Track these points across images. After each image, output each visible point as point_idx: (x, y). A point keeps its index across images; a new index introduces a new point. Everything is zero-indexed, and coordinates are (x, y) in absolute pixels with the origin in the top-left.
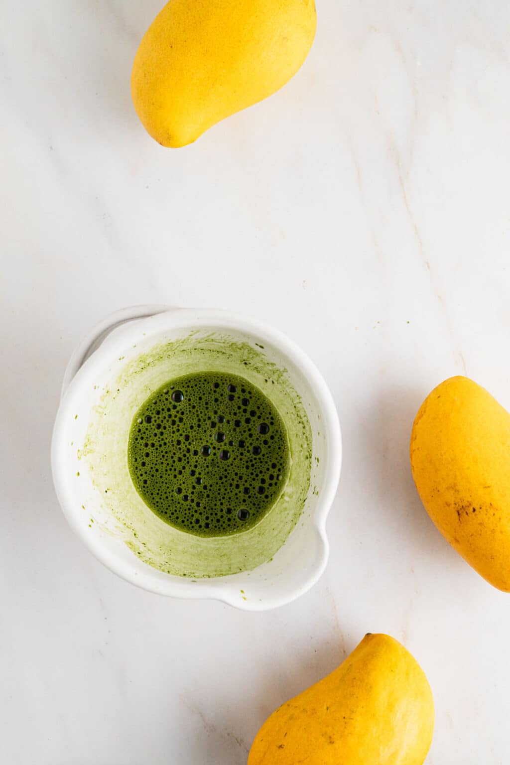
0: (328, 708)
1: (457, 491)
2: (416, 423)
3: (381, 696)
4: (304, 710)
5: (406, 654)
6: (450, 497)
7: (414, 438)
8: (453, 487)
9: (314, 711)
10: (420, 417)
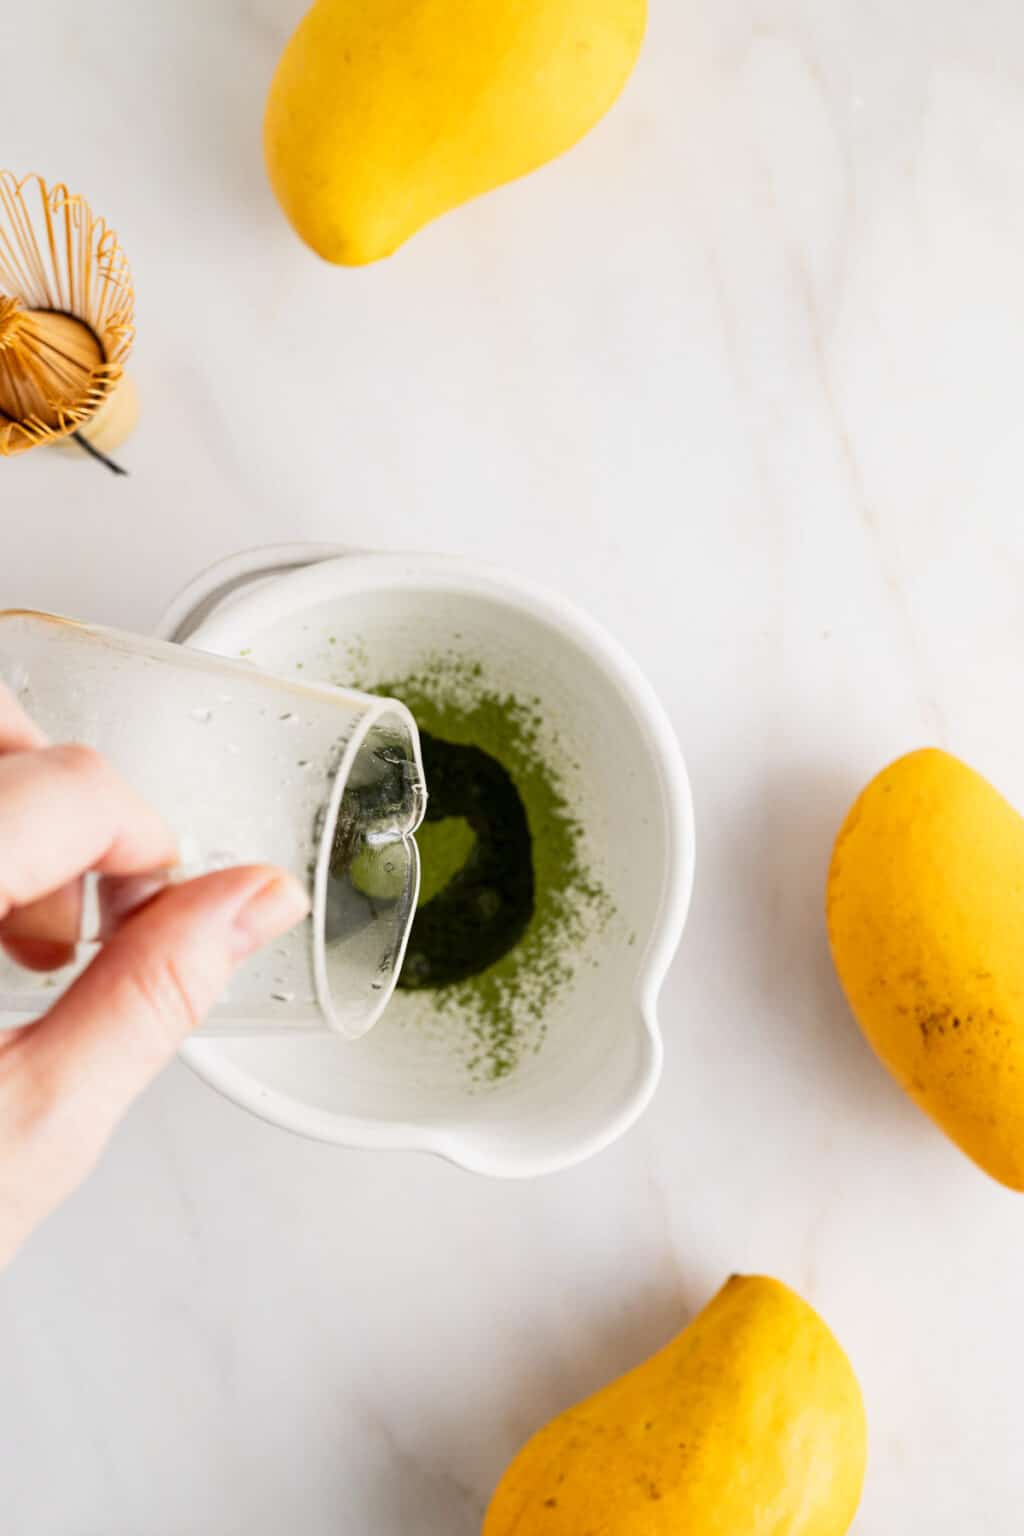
0: (648, 1426)
1: (922, 984)
2: (839, 842)
3: (758, 1403)
4: (600, 1430)
5: (811, 1316)
6: (908, 996)
7: (834, 873)
8: (915, 976)
9: (620, 1432)
10: (848, 829)
